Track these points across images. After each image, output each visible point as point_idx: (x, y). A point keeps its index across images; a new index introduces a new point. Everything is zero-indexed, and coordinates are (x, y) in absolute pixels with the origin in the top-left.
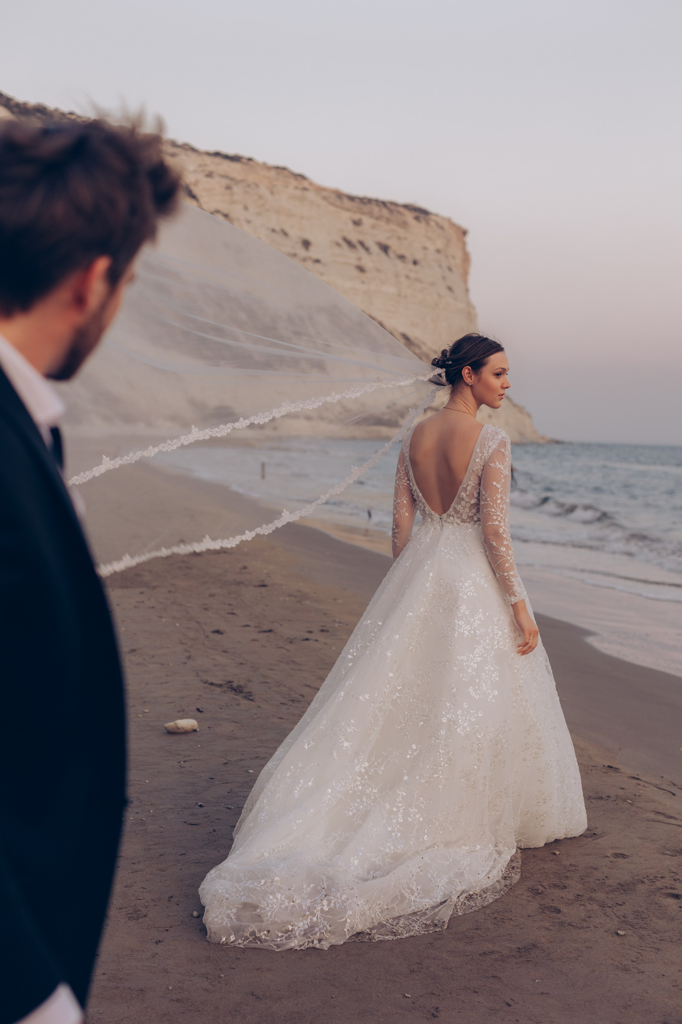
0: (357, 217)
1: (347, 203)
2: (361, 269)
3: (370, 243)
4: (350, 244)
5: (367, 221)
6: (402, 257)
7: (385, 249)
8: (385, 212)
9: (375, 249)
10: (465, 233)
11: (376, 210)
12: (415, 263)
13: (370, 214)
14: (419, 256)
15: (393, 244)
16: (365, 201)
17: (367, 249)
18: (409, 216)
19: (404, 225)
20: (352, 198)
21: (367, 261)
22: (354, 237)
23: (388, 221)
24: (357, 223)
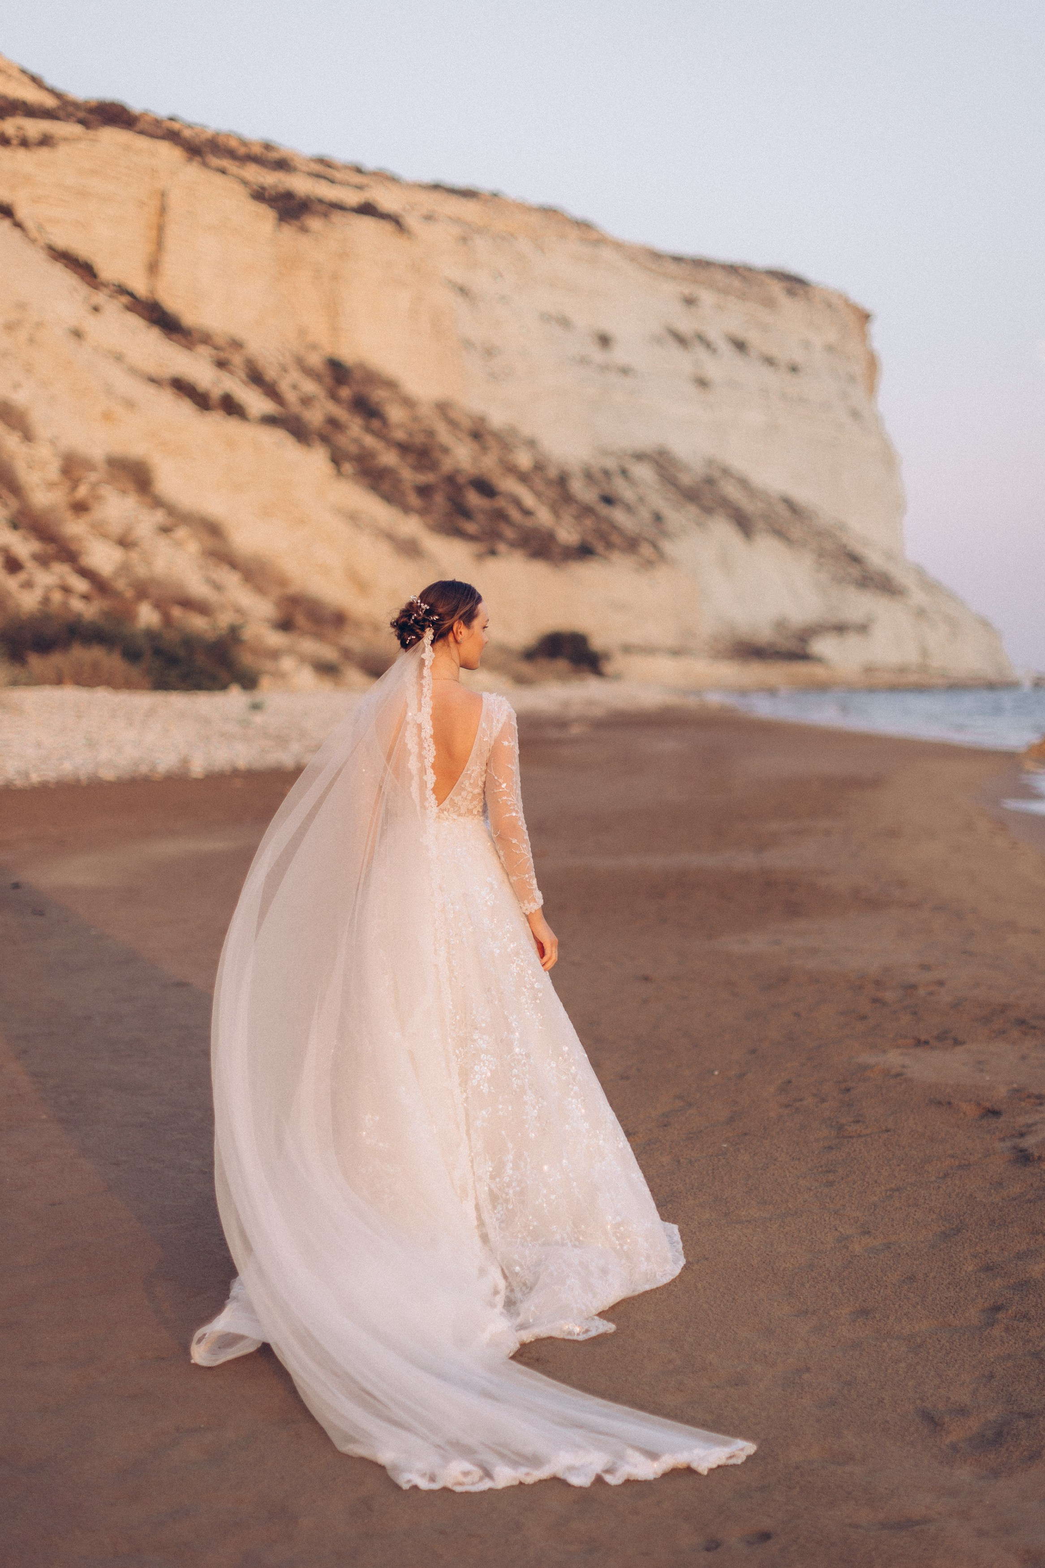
0: (687, 289)
1: (672, 267)
2: (702, 383)
3: (714, 334)
4: (681, 340)
5: (707, 297)
6: (770, 361)
7: (740, 346)
8: (736, 283)
9: (724, 348)
10: (865, 317)
11: (720, 277)
12: (794, 369)
13: (711, 286)
14: (798, 356)
15: (753, 337)
16: (701, 264)
17: (708, 345)
18: (776, 289)
19: (769, 303)
20: (678, 259)
21: (712, 369)
22: (686, 325)
23: (743, 297)
24: (690, 301)
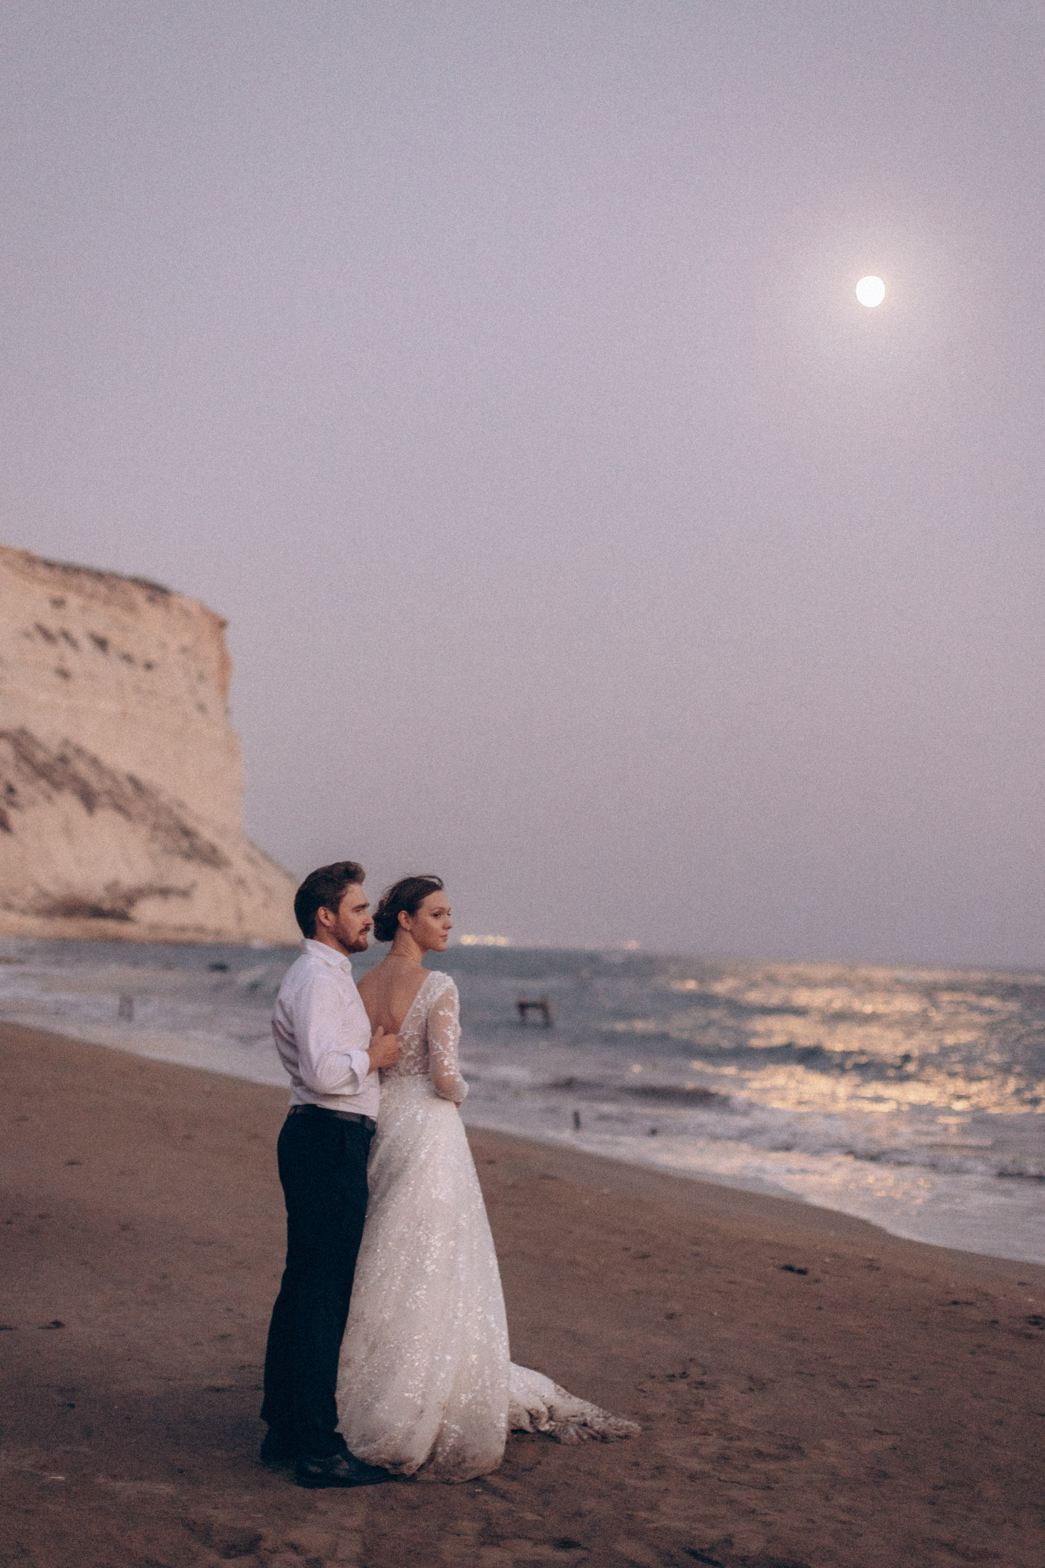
0: (58, 594)
1: (42, 572)
2: (64, 674)
3: (78, 633)
4: (47, 636)
5: (74, 601)
6: (127, 658)
7: (102, 644)
8: (102, 589)
9: (86, 645)
10: (223, 625)
11: (88, 584)
12: (149, 666)
13: (79, 590)
14: (154, 655)
15: (114, 637)
16: (71, 570)
17: (73, 643)
18: (139, 597)
19: (131, 608)
20: (50, 565)
21: (72, 662)
22: (53, 624)
23: (107, 602)
24: (58, 603)
